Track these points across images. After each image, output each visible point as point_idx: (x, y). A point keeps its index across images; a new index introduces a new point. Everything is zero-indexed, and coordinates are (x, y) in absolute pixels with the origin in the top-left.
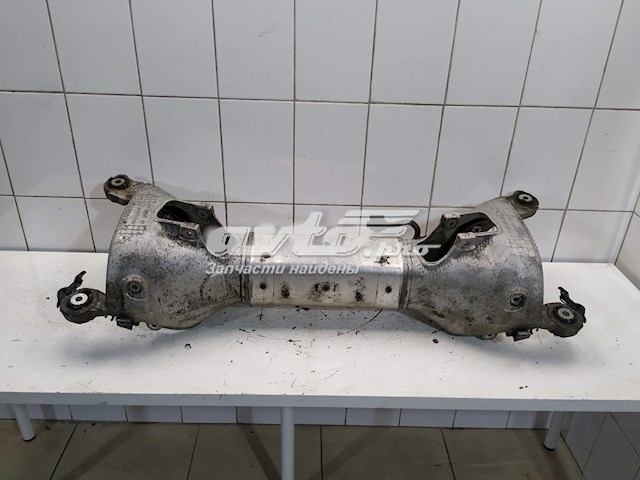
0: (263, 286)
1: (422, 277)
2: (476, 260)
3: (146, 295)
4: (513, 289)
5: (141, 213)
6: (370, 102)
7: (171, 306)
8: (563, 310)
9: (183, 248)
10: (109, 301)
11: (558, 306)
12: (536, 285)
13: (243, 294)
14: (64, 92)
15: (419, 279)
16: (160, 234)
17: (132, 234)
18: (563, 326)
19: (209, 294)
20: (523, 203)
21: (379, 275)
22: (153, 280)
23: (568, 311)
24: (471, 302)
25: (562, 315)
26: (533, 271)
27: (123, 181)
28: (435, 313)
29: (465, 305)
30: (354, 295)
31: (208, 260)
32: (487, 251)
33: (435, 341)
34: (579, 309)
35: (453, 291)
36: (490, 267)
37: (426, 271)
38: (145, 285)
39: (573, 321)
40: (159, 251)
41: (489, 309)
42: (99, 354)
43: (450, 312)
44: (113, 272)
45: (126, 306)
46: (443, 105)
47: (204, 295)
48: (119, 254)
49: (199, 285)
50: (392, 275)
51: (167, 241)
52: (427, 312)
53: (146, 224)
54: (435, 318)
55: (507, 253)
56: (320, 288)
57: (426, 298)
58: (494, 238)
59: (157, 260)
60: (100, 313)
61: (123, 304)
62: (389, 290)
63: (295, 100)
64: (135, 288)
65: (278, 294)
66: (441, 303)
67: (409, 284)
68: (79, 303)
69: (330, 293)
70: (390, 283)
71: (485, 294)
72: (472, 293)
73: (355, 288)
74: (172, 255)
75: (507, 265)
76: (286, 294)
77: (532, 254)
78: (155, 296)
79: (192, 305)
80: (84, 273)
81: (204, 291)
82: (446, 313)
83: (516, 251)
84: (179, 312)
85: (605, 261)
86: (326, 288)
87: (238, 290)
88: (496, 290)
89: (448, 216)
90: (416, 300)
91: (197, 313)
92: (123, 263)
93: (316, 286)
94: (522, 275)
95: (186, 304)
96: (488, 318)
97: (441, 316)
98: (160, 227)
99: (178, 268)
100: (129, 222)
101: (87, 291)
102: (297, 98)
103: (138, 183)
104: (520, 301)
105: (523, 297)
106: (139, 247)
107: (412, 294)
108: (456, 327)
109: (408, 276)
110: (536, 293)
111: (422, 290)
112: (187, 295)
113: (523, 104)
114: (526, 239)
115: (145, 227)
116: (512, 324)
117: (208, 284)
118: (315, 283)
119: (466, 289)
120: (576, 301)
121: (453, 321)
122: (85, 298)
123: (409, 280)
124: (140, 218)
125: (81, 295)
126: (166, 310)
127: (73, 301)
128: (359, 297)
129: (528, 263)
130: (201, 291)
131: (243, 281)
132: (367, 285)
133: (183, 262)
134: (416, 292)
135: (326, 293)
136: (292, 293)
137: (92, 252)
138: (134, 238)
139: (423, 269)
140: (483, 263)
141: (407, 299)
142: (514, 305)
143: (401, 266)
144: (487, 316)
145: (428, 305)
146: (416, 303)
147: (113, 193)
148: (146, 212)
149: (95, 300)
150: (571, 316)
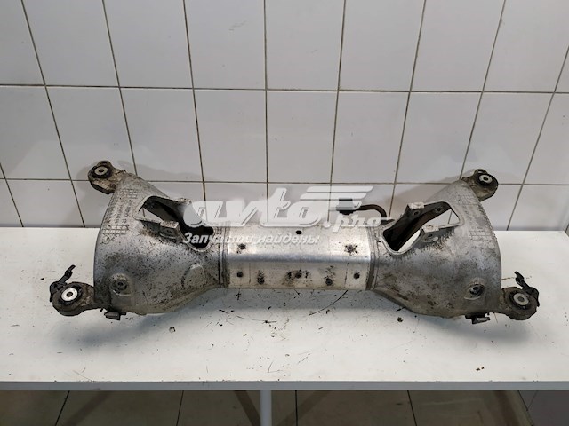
0: (240, 275)
1: (388, 265)
2: (439, 251)
3: (131, 290)
4: (473, 280)
5: (124, 211)
6: (339, 90)
7: (155, 297)
8: (519, 295)
9: (164, 245)
10: (98, 297)
11: (514, 291)
12: (494, 276)
13: (222, 282)
14: (45, 85)
15: (385, 266)
16: (142, 233)
17: (116, 234)
18: (518, 312)
19: (190, 284)
20: (483, 184)
21: (348, 263)
22: (137, 277)
23: (523, 296)
24: (434, 289)
25: (517, 301)
26: (493, 262)
27: (106, 169)
28: (400, 296)
29: (428, 291)
30: (324, 281)
31: (188, 254)
32: (449, 242)
33: (400, 320)
34: (533, 293)
35: (416, 278)
36: (452, 259)
37: (392, 259)
38: (130, 282)
39: (528, 307)
40: (141, 250)
41: (450, 295)
42: (91, 340)
43: (413, 295)
44: (100, 271)
45: (112, 302)
46: (410, 92)
47: (186, 286)
48: (104, 254)
49: (181, 277)
50: (360, 263)
51: (149, 239)
52: (392, 293)
53: (128, 223)
54: (400, 299)
55: (468, 245)
56: (293, 276)
57: (391, 282)
58: (456, 230)
59: (140, 259)
60: (89, 307)
61: (110, 299)
62: (357, 276)
63: (266, 89)
64: (121, 286)
65: (254, 281)
66: (405, 288)
67: (376, 271)
68: (70, 299)
69: (303, 279)
70: (358, 271)
71: (447, 283)
72: (435, 281)
73: (326, 275)
74: (154, 253)
75: (468, 258)
76: (261, 280)
77: (492, 246)
78: (140, 291)
79: (175, 294)
80: (73, 267)
81: (185, 282)
82: (410, 297)
83: (476, 244)
84: (163, 302)
85: (557, 229)
86: (299, 275)
87: (217, 278)
88: (457, 280)
89: (413, 206)
90: (382, 284)
91: (179, 300)
92: (108, 263)
93: (289, 274)
94: (482, 266)
95: (169, 294)
96: (449, 304)
97: (405, 298)
98: (141, 226)
99: (160, 265)
100: (112, 222)
101: (76, 286)
102: (269, 87)
103: (120, 171)
104: (479, 290)
105: (482, 287)
106: (123, 247)
107: (379, 278)
108: (418, 307)
109: (374, 264)
110: (494, 283)
111: (387, 276)
112: (170, 287)
113: (486, 89)
114: (487, 230)
115: (127, 226)
116: (472, 309)
117: (189, 275)
118: (288, 271)
119: (429, 277)
120: (530, 285)
121: (416, 304)
122: (75, 292)
123: (376, 269)
124: (123, 217)
125: (71, 290)
126: (151, 301)
127: (65, 297)
128: (329, 282)
129: (488, 256)
130: (183, 282)
131: (221, 271)
132: (337, 272)
133: (165, 259)
134: (383, 277)
135: (299, 280)
136: (267, 280)
137: (82, 227)
138: (117, 239)
139: (389, 257)
140: (445, 254)
141: (373, 283)
142: (472, 293)
143: (369, 254)
144: (448, 302)
145: (393, 288)
146: (382, 286)
147: (96, 183)
148: (128, 209)
149: (84, 294)
150: (526, 302)
